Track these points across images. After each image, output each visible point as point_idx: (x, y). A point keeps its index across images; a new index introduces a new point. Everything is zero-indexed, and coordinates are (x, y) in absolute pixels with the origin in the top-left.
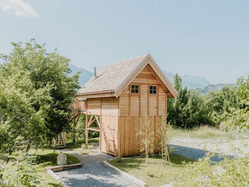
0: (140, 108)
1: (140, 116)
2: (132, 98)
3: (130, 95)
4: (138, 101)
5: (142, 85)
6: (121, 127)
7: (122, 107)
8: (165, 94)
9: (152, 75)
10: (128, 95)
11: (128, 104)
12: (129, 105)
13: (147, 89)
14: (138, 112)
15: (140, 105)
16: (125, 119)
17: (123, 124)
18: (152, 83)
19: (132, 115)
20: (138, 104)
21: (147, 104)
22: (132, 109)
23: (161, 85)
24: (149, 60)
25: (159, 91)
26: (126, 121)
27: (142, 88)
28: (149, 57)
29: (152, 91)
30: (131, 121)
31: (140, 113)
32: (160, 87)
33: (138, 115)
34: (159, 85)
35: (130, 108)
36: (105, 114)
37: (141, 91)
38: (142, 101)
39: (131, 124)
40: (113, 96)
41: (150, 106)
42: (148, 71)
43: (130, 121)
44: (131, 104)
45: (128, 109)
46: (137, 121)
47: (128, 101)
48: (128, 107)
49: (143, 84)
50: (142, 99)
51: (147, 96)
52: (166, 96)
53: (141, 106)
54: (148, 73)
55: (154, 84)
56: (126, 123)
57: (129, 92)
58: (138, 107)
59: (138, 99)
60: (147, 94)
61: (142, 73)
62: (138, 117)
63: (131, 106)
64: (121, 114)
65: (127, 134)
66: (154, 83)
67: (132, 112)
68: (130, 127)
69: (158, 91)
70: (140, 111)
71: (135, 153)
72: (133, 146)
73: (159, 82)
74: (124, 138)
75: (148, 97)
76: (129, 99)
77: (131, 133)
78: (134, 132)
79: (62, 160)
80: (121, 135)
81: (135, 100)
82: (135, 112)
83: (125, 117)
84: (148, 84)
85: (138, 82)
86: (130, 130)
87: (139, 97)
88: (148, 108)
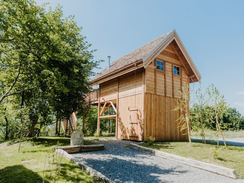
0: (165, 87)
1: (165, 96)
2: (158, 75)
3: (156, 71)
4: (163, 79)
6: (147, 106)
7: (148, 82)
8: (187, 77)
9: (176, 55)
10: (154, 71)
11: (154, 80)
12: (155, 82)
13: (172, 68)
15: (165, 84)
16: (151, 97)
17: (149, 102)
18: (175, 63)
19: (158, 94)
20: (164, 82)
21: (172, 84)
22: (158, 87)
23: (184, 67)
24: (175, 35)
25: (182, 73)
26: (152, 99)
27: (167, 66)
28: (175, 33)
29: (176, 71)
31: (165, 93)
32: (183, 69)
33: (164, 95)
34: (182, 66)
35: (155, 85)
36: (124, 96)
37: (166, 69)
38: (167, 80)
39: (157, 104)
40: (139, 68)
41: (174, 87)
43: (156, 100)
44: (157, 81)
45: (154, 87)
46: (163, 102)
47: (154, 77)
48: (154, 84)
49: (168, 62)
50: (167, 77)
52: (188, 79)
53: (167, 86)
54: (172, 52)
55: (177, 65)
56: (152, 102)
57: (155, 67)
58: (163, 86)
59: (163, 77)
60: (171, 73)
61: (166, 50)
62: (164, 97)
63: (157, 83)
64: (147, 90)
65: (153, 115)
67: (158, 90)
68: (156, 107)
69: (181, 72)
70: (165, 90)
71: (161, 138)
72: (159, 129)
73: (182, 64)
74: (151, 119)
75: (172, 77)
77: (157, 114)
78: (160, 113)
79: (78, 139)
80: (147, 115)
81: (160, 77)
82: (161, 91)
83: (151, 94)
84: (172, 63)
85: (163, 59)
86: (156, 110)
87: (165, 75)
88: (173, 89)
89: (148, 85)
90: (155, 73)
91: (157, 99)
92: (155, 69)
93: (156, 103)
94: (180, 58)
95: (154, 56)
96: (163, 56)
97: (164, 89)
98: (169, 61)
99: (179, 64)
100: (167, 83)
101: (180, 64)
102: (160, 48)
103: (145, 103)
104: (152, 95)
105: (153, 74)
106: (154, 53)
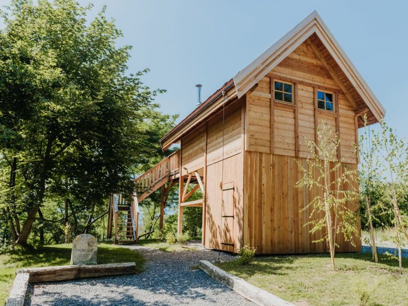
0: (296, 137)
1: (296, 157)
2: (277, 112)
3: (272, 103)
4: (292, 121)
5: (299, 86)
7: (252, 128)
8: (352, 114)
9: (322, 68)
10: (268, 103)
11: (268, 124)
12: (271, 127)
13: (312, 96)
14: (293, 148)
15: (296, 131)
16: (261, 160)
17: (256, 171)
18: (322, 85)
19: (277, 152)
20: (292, 128)
22: (277, 139)
23: (343, 94)
24: (315, 24)
25: (340, 106)
26: (263, 165)
27: (300, 93)
28: (315, 19)
29: (324, 102)
30: (276, 166)
31: (297, 151)
32: (340, 96)
33: (293, 155)
34: (339, 91)
35: (272, 133)
37: (299, 98)
38: (300, 123)
39: (276, 173)
40: (231, 97)
42: (312, 57)
43: (273, 166)
44: (276, 125)
45: (268, 138)
46: (291, 169)
47: (267, 117)
48: (268, 131)
49: (302, 83)
50: (300, 116)
51: (312, 113)
52: (354, 119)
53: (300, 134)
54: (314, 62)
55: (326, 89)
56: (263, 170)
57: (269, 96)
58: (292, 134)
59: (292, 115)
60: (312, 107)
61: (296, 57)
62: (293, 160)
63: (275, 130)
64: (250, 145)
65: (266, 199)
66: (326, 85)
67: (276, 145)
68: (273, 181)
69: (337, 104)
70: (296, 145)
71: (287, 248)
72: (281, 228)
73: (338, 86)
74: (260, 207)
75: (314, 116)
76: (269, 113)
77: (276, 196)
78: (283, 194)
79: (84, 250)
80: (250, 198)
81: (283, 117)
82: (286, 146)
83: (261, 153)
84: (314, 85)
85: (292, 77)
86: (273, 187)
87: (294, 112)
89: (252, 135)
90: (270, 108)
91: (276, 163)
92: (270, 99)
93: (273, 173)
94: (332, 74)
95: (262, 70)
96: (290, 70)
97: (293, 142)
98: (306, 81)
99: (331, 87)
100: (300, 129)
101: (334, 87)
102: (278, 53)
103: (245, 172)
104: (264, 155)
105: (267, 110)
106: (262, 64)
